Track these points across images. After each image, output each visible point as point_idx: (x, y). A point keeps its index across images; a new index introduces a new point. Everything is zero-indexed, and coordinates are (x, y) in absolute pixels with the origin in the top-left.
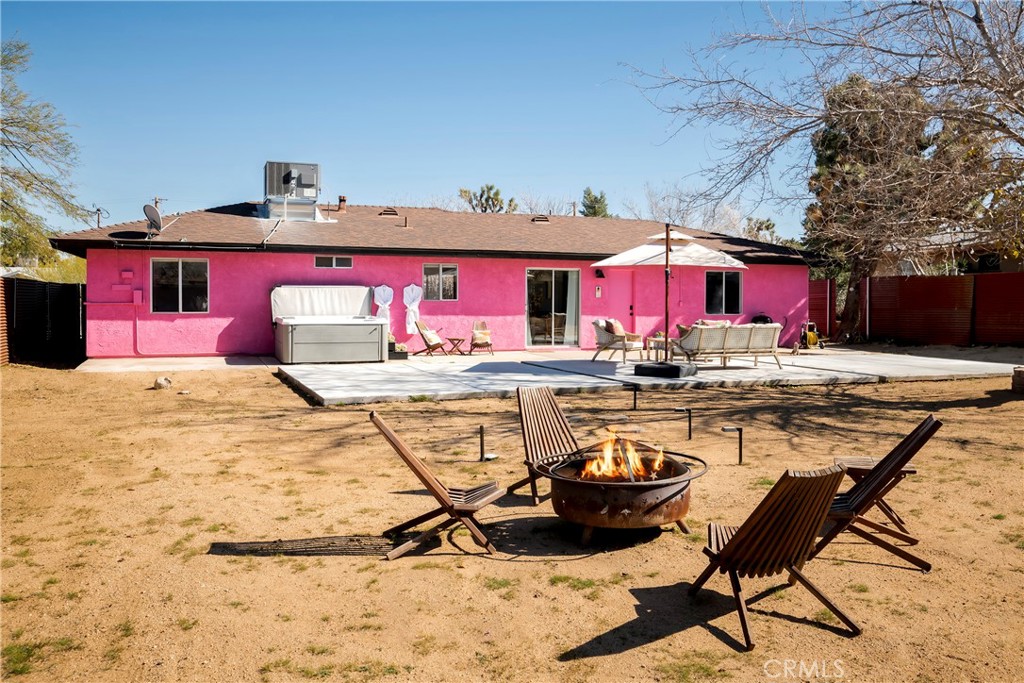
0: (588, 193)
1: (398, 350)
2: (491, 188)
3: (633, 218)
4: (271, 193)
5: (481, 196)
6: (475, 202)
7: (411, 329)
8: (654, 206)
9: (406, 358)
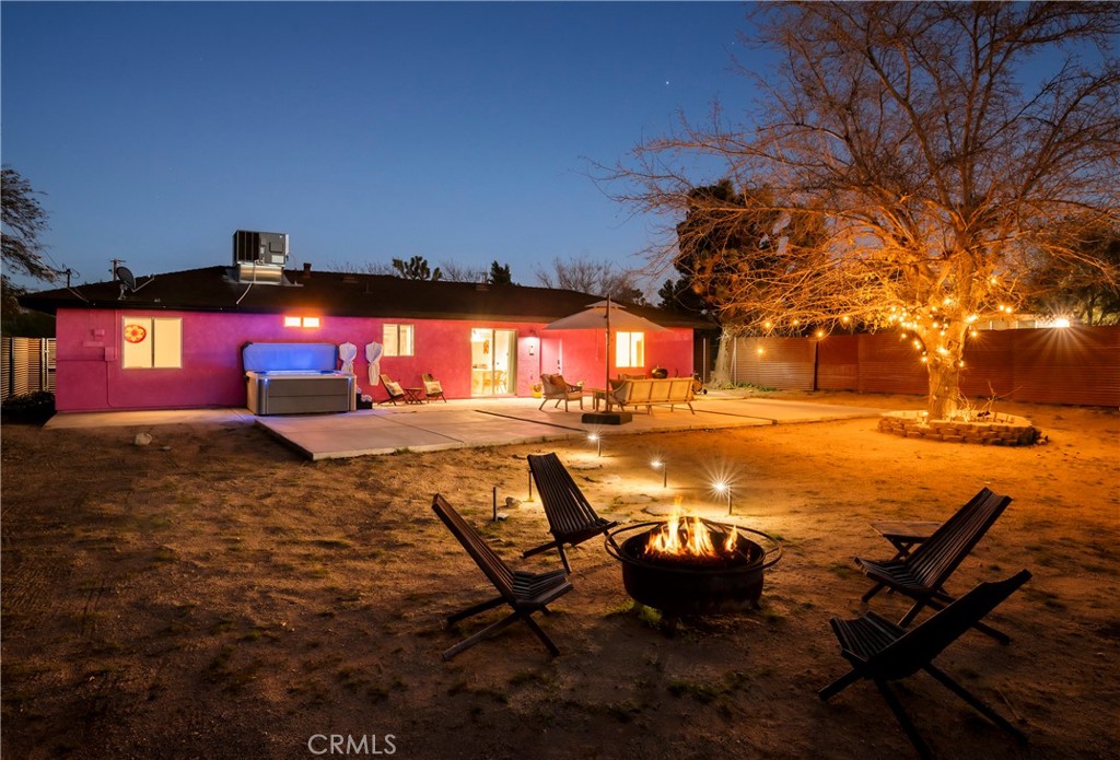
0: (495, 265)
1: (363, 400)
2: (420, 259)
3: (546, 286)
4: (242, 258)
5: (412, 265)
6: (405, 270)
7: (374, 381)
8: (562, 277)
9: (371, 408)
